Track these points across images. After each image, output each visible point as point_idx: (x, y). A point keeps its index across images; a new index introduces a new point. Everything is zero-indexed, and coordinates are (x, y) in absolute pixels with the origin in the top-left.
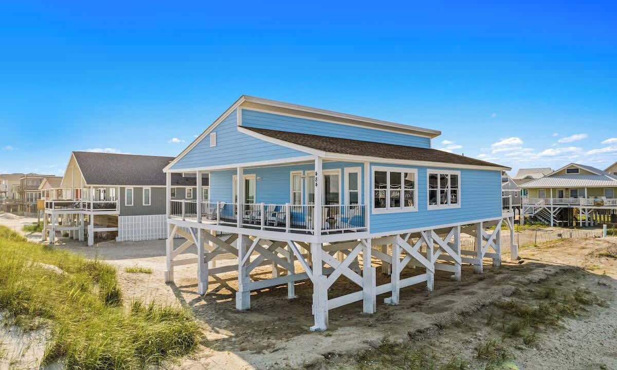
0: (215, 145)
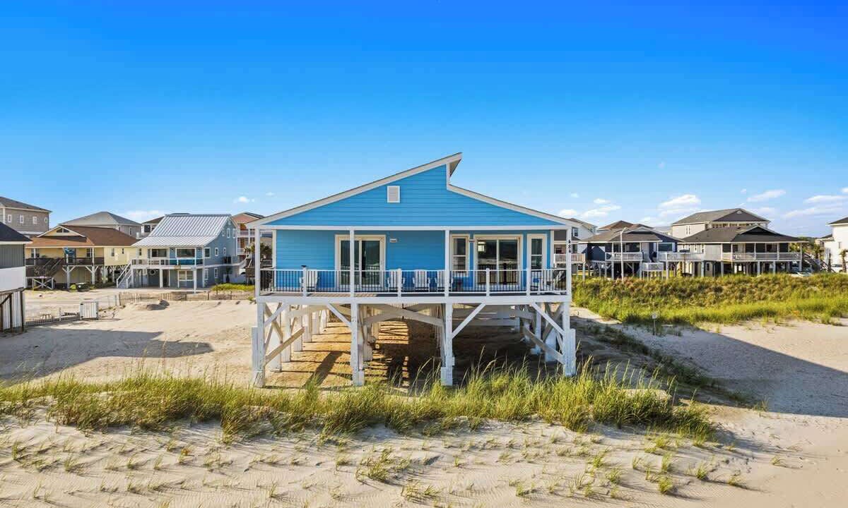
0: (399, 202)
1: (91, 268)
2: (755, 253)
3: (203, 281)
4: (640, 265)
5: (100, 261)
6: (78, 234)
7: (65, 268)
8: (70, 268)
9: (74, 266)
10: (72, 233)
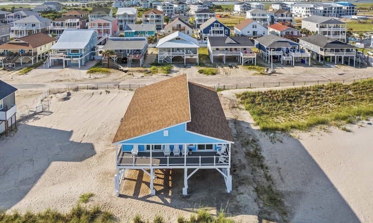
0: (168, 136)
1: (32, 58)
2: (334, 52)
3: (83, 63)
4: (282, 57)
5: (35, 54)
6: (25, 42)
7: (20, 58)
8: (22, 58)
9: (24, 57)
10: (22, 42)
